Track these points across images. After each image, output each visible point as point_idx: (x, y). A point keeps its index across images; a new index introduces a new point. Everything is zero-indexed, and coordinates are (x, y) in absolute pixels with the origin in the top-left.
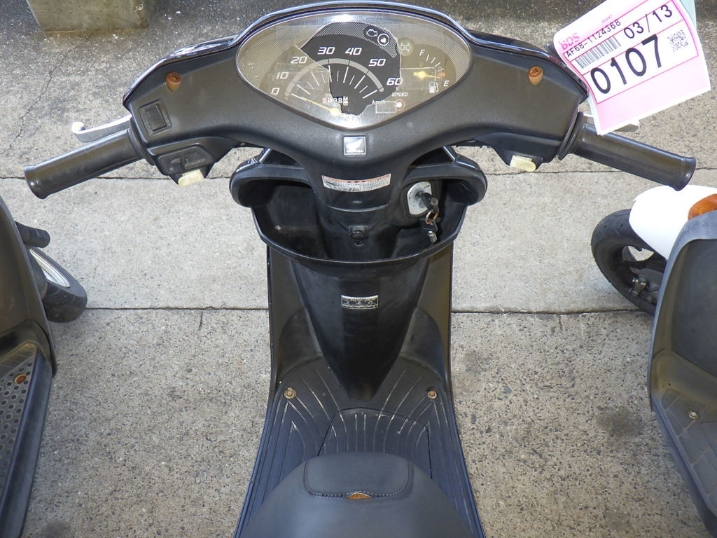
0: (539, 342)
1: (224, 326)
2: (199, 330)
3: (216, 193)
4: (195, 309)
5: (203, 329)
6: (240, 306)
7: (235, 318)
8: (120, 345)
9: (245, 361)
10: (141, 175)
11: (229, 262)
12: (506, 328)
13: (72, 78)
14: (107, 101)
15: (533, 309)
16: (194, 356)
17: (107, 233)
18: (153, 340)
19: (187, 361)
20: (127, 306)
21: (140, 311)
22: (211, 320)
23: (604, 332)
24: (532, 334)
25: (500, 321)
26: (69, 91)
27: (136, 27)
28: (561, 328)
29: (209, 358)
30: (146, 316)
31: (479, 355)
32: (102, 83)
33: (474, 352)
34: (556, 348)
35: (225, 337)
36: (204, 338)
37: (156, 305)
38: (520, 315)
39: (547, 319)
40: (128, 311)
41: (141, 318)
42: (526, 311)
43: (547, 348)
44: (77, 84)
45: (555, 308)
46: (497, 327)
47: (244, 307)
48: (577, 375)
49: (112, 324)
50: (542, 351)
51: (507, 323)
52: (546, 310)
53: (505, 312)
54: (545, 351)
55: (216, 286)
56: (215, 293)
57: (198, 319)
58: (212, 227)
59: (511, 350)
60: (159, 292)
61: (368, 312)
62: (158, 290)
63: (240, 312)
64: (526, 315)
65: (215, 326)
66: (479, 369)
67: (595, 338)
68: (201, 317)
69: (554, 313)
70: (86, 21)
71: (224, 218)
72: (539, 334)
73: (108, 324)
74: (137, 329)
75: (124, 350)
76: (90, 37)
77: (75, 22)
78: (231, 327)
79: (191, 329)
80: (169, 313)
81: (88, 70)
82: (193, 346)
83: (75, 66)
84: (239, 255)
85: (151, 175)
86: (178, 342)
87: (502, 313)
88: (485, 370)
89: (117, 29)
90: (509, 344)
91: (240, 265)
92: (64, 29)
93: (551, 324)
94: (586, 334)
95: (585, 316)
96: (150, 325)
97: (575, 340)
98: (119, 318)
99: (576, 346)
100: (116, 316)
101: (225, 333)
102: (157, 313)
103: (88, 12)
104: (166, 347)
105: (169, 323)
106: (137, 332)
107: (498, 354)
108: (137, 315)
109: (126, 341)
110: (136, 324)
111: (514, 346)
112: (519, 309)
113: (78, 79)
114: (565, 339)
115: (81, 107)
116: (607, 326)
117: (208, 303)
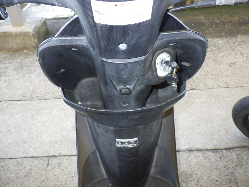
0: (215, 164)
1: (59, 165)
2: (47, 167)
3: (60, 104)
4: (46, 157)
5: (49, 167)
6: (68, 154)
7: (65, 160)
8: (6, 177)
9: (69, 182)
10: (28, 99)
11: (64, 134)
12: (197, 158)
13: (6, 65)
14: (19, 72)
15: (208, 148)
16: (43, 181)
17: (9, 124)
18: (23, 174)
19: (39, 184)
20: (13, 157)
21: (19, 159)
22: (53, 162)
23: (245, 157)
24: (211, 161)
25: (194, 155)
26: (4, 69)
27: (34, 47)
28: (224, 157)
29: (51, 182)
30: (21, 162)
31: (187, 173)
32: (18, 66)
33: (184, 171)
34: (224, 167)
35: (60, 170)
36: (49, 171)
37: (27, 156)
38: (203, 151)
39: (216, 152)
40: (13, 159)
41: (19, 163)
42: (205, 149)
43: (219, 167)
44: (8, 67)
45: (218, 147)
46: (193, 158)
47: (70, 154)
48: (238, 181)
49: (4, 167)
50: (218, 169)
51: (197, 155)
52: (215, 148)
53: (195, 150)
54: (219, 169)
55: (57, 145)
56: (56, 148)
57: (47, 162)
58: (57, 119)
59: (202, 169)
60: (29, 150)
61: (132, 148)
62: (29, 148)
63: (67, 157)
64: (206, 151)
65: (55, 165)
66: (188, 181)
67: (242, 161)
68: (49, 161)
69: (218, 150)
70: (15, 46)
71: (63, 114)
72: (214, 161)
73: (2, 167)
74: (16, 168)
75: (8, 180)
76: (16, 51)
77: (11, 46)
78: (63, 165)
79: (43, 167)
80: (33, 159)
81: (13, 62)
82: (43, 176)
83: (8, 61)
84: (69, 130)
85: (33, 99)
86: (36, 174)
87: (194, 151)
88: (191, 181)
89: (26, 48)
90: (200, 166)
91: (69, 135)
92: (6, 49)
93: (219, 155)
94: (237, 159)
95: (233, 150)
96: (23, 166)
97: (233, 163)
98: (8, 163)
99: (233, 166)
100: (7, 162)
101: (60, 168)
102: (27, 160)
103: (16, 43)
104: (29, 177)
105: (32, 165)
106: (16, 170)
107: (196, 172)
108: (17, 161)
109: (9, 175)
110: (16, 166)
111: (203, 167)
112: (202, 148)
113: (8, 65)
114: (227, 162)
115: (7, 75)
116: (246, 155)
117: (52, 154)
